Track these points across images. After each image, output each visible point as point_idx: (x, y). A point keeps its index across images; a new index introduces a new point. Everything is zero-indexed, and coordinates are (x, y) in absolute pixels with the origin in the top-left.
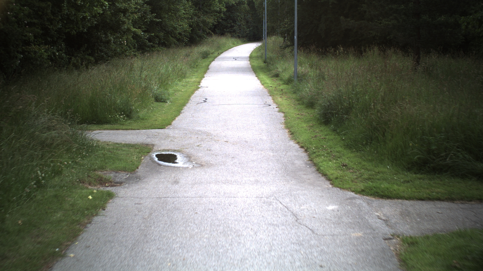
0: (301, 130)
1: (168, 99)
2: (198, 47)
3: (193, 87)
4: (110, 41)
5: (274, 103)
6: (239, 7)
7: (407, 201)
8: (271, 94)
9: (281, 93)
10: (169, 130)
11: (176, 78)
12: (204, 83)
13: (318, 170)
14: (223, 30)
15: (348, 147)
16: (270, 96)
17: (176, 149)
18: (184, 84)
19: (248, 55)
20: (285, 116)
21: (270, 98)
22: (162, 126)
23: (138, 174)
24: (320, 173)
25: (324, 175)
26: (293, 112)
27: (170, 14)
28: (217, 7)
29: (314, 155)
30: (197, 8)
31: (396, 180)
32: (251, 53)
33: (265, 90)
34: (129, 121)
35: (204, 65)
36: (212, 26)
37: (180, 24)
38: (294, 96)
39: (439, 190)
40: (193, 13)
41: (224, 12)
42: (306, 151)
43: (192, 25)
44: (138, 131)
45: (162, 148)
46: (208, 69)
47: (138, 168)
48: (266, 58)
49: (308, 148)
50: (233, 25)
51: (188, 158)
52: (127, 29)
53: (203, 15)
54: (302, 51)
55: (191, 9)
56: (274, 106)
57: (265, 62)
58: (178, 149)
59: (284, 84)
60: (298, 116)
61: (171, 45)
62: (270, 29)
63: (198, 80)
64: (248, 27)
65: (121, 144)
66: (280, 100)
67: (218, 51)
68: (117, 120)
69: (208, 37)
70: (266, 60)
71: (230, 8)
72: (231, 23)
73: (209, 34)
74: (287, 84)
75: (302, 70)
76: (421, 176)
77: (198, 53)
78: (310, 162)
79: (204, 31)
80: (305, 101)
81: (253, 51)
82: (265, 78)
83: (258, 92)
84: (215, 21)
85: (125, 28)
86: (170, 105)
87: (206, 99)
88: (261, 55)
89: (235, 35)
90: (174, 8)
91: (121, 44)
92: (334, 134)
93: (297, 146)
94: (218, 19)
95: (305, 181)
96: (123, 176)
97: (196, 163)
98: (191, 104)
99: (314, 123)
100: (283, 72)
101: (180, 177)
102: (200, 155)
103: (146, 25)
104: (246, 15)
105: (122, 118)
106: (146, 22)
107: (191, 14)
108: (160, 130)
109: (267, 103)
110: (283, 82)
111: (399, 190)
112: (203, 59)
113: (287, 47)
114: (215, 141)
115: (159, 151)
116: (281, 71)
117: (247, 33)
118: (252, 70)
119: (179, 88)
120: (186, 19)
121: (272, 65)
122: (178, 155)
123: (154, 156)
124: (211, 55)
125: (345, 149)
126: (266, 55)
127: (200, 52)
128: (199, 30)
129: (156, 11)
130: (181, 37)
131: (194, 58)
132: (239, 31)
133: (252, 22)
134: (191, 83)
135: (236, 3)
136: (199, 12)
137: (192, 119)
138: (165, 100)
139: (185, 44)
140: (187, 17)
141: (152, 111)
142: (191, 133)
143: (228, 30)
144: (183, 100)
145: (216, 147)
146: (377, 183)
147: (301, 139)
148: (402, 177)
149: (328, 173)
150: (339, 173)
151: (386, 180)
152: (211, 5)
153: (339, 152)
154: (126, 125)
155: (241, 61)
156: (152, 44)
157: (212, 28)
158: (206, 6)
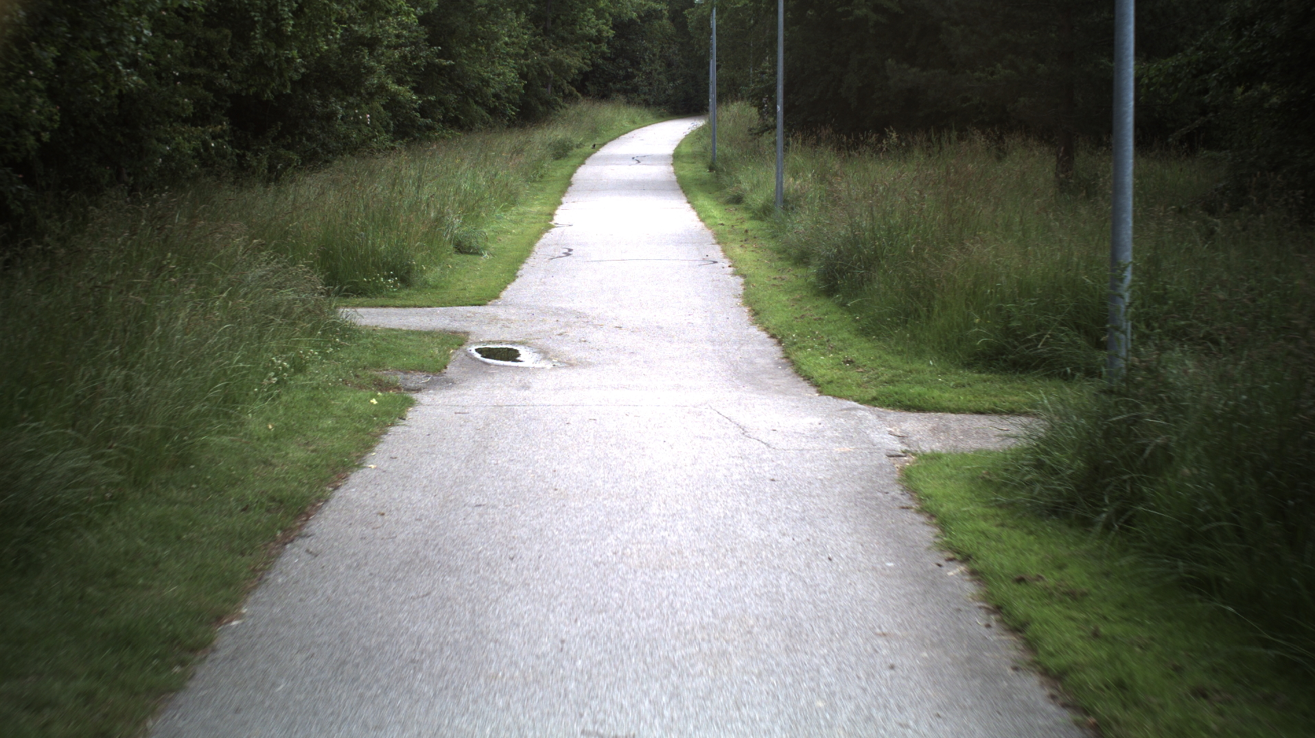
0: (775, 307)
1: (484, 249)
2: (543, 128)
3: (538, 226)
4: (334, 113)
5: (725, 258)
6: (646, 25)
7: (953, 415)
8: (720, 239)
9: (744, 238)
10: (495, 308)
11: (497, 205)
12: (561, 216)
13: (796, 372)
14: (606, 86)
15: (864, 332)
16: (718, 243)
17: (515, 340)
18: (514, 217)
19: (670, 150)
20: (746, 284)
21: (718, 248)
22: (480, 300)
23: (449, 376)
24: (800, 375)
25: (808, 378)
26: (764, 274)
27: (474, 46)
28: (591, 28)
29: (795, 348)
30: (540, 30)
31: (942, 382)
32: (679, 146)
33: (708, 232)
34: (407, 291)
35: (558, 174)
36: (577, 75)
37: (497, 72)
38: (772, 244)
39: (1016, 398)
40: (529, 43)
41: (609, 40)
42: (780, 342)
43: (528, 73)
44: (429, 309)
45: (487, 338)
46: (570, 184)
47: (446, 368)
48: (714, 159)
49: (783, 336)
50: (632, 73)
51: (542, 354)
52: (377, 87)
53: (556, 47)
54: (800, 141)
55: (525, 31)
56: (726, 263)
57: (711, 169)
58: (519, 340)
59: (752, 218)
60: (775, 282)
61: (473, 125)
62: (725, 85)
63: (546, 209)
64: (672, 79)
65: (401, 330)
66: (738, 251)
67: (592, 139)
68: (381, 288)
69: (567, 105)
70: (713, 163)
71: (623, 28)
72: (626, 68)
73: (569, 97)
74: (761, 219)
75: (795, 187)
76: (990, 376)
77: (543, 145)
78: (784, 361)
79: (558, 89)
80: (794, 252)
81: (682, 141)
82: (710, 207)
83: (691, 235)
84: (585, 63)
85: (373, 85)
86: (490, 260)
87: (570, 250)
88: (703, 150)
89: (637, 100)
90: (483, 32)
91: (357, 122)
92: (841, 311)
93: (764, 335)
94: (592, 57)
95: (770, 388)
96: (418, 379)
97: (559, 362)
98: (537, 260)
99: (805, 293)
100: (751, 190)
101: (531, 381)
102: (566, 348)
103: (415, 74)
104: (665, 46)
105: (392, 284)
106: (417, 66)
107: (524, 44)
108: (477, 307)
109: (710, 257)
110: (751, 215)
111: (940, 396)
112: (557, 159)
113: (767, 130)
114: (595, 326)
115: (480, 343)
116: (748, 189)
117: (668, 95)
118: (678, 187)
119: (505, 227)
120: (511, 57)
121: (728, 174)
122: (521, 349)
123: (473, 351)
124: (575, 149)
125: (856, 335)
126: (714, 150)
127: (548, 143)
128: (544, 86)
129: (442, 39)
130: (500, 104)
131: (534, 158)
132: (646, 89)
133: (682, 65)
134: (530, 216)
135: (639, 17)
136: (543, 41)
137: (542, 288)
138: (478, 249)
139: (509, 121)
140: (514, 52)
141: (452, 271)
142: (544, 313)
143: (618, 86)
144: (517, 250)
145: (597, 337)
146: (903, 387)
147: (774, 322)
148: (953, 378)
149: (815, 375)
150: (836, 374)
151: (921, 383)
152: (576, 20)
153: (843, 340)
154: (402, 299)
155: (652, 165)
156: (429, 121)
157: (577, 80)
158: (563, 24)
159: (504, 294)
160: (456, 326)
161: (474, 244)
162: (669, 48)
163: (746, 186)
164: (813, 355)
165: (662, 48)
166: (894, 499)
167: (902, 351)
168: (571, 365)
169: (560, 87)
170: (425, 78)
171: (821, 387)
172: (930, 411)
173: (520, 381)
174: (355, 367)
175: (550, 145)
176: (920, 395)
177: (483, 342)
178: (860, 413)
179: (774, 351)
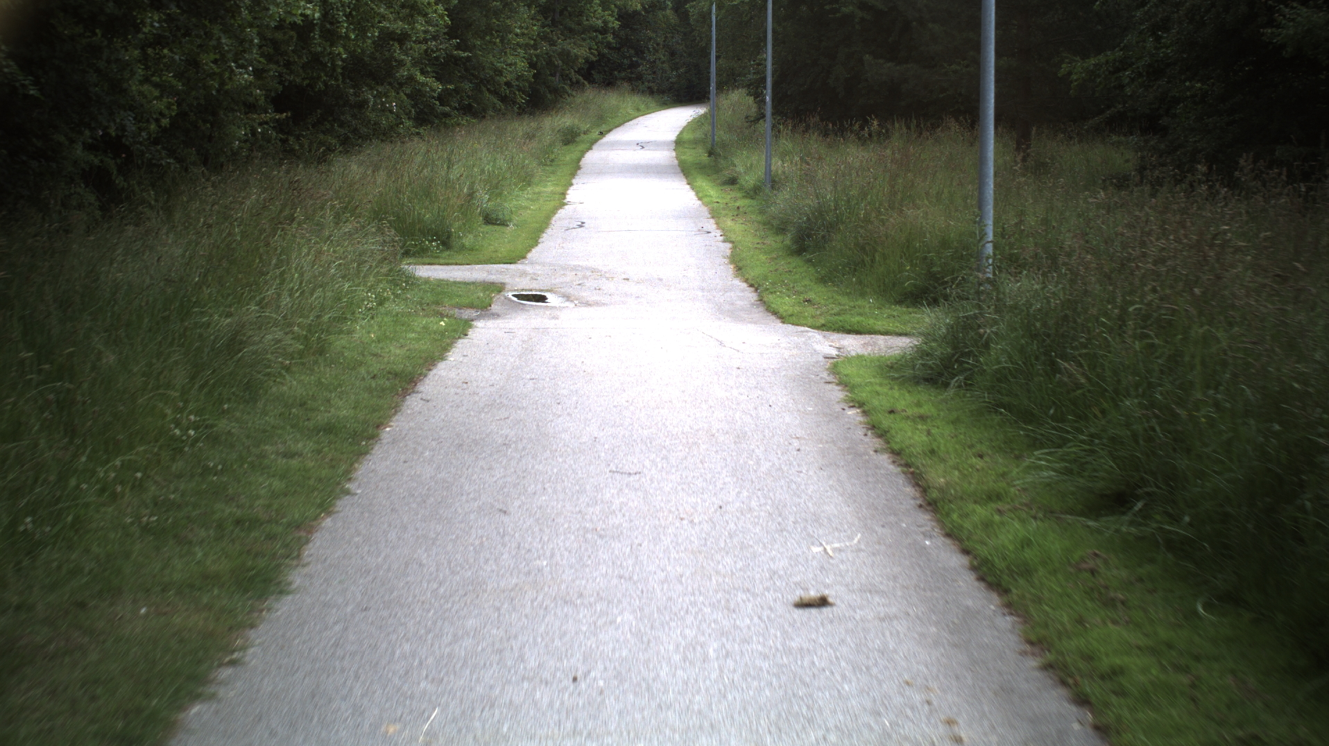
0: (756, 264)
1: (509, 221)
2: (552, 115)
3: (552, 203)
5: (717, 229)
6: (650, 16)
8: (715, 214)
9: (735, 213)
10: (524, 265)
11: (516, 185)
12: (572, 195)
13: (767, 309)
14: (611, 74)
16: (713, 217)
17: (542, 288)
18: (531, 196)
19: (673, 137)
20: (734, 248)
21: (712, 221)
22: (511, 260)
23: (494, 311)
24: (770, 311)
25: (775, 313)
26: (749, 240)
27: (488, 38)
28: (597, 19)
29: (767, 293)
30: (549, 22)
31: (877, 314)
32: (681, 133)
33: (705, 209)
35: (568, 159)
36: (584, 64)
37: (509, 62)
38: (759, 218)
40: (538, 34)
41: (614, 30)
42: (756, 290)
43: (537, 62)
45: (522, 287)
46: (579, 168)
47: (491, 306)
48: (713, 145)
49: (759, 285)
50: (637, 61)
51: (565, 298)
53: (563, 38)
54: (790, 128)
55: (534, 22)
56: (719, 233)
57: (710, 154)
58: (545, 288)
59: (744, 197)
60: (759, 246)
61: (485, 112)
62: (724, 75)
63: (559, 189)
64: (675, 68)
66: (729, 223)
67: (598, 126)
68: (428, 250)
69: (574, 93)
70: (712, 149)
71: (627, 18)
72: (630, 57)
73: (576, 85)
74: (751, 197)
75: (783, 169)
77: (553, 131)
78: (759, 302)
79: (565, 77)
80: (775, 223)
81: (684, 128)
83: (689, 211)
84: (592, 53)
86: (515, 230)
87: (583, 223)
88: (703, 137)
89: (640, 88)
90: (498, 25)
91: (385, 110)
92: (807, 265)
93: (745, 285)
94: (598, 47)
96: (467, 313)
97: (579, 303)
98: (554, 230)
99: (781, 253)
100: (745, 172)
101: (558, 314)
102: (584, 294)
103: (436, 65)
104: (669, 35)
105: (435, 247)
106: (437, 58)
107: (533, 35)
108: (508, 265)
109: (705, 229)
110: (743, 194)
111: (875, 324)
112: (566, 145)
113: (759, 118)
114: (608, 279)
115: (515, 290)
116: (742, 171)
117: (671, 83)
118: (679, 171)
119: (525, 203)
120: (521, 48)
121: (725, 158)
122: (547, 294)
123: (510, 296)
124: (582, 135)
125: (816, 283)
126: (713, 135)
127: (558, 129)
128: (551, 75)
129: (459, 32)
130: (510, 92)
131: (545, 144)
132: (650, 77)
133: (685, 55)
134: (545, 195)
135: (644, 8)
136: (552, 32)
137: (562, 251)
138: (506, 221)
139: (519, 108)
140: (524, 42)
141: (483, 238)
142: (564, 268)
143: (623, 74)
144: (537, 222)
145: (609, 286)
146: (847, 317)
147: (752, 274)
148: (887, 312)
149: (781, 310)
150: (797, 309)
151: (861, 315)
152: (583, 12)
153: (805, 286)
154: (445, 258)
155: (656, 150)
156: (447, 109)
157: (583, 69)
158: (570, 16)
159: (529, 255)
160: (493, 278)
161: (501, 217)
162: (673, 37)
163: (740, 169)
164: (781, 297)
165: (666, 37)
166: (821, 378)
167: (850, 293)
168: (590, 305)
169: (567, 75)
170: (444, 68)
171: (783, 319)
172: (865, 333)
173: (550, 314)
174: (421, 304)
175: (559, 131)
176: (858, 322)
177: (517, 290)
178: (810, 334)
179: (751, 296)
